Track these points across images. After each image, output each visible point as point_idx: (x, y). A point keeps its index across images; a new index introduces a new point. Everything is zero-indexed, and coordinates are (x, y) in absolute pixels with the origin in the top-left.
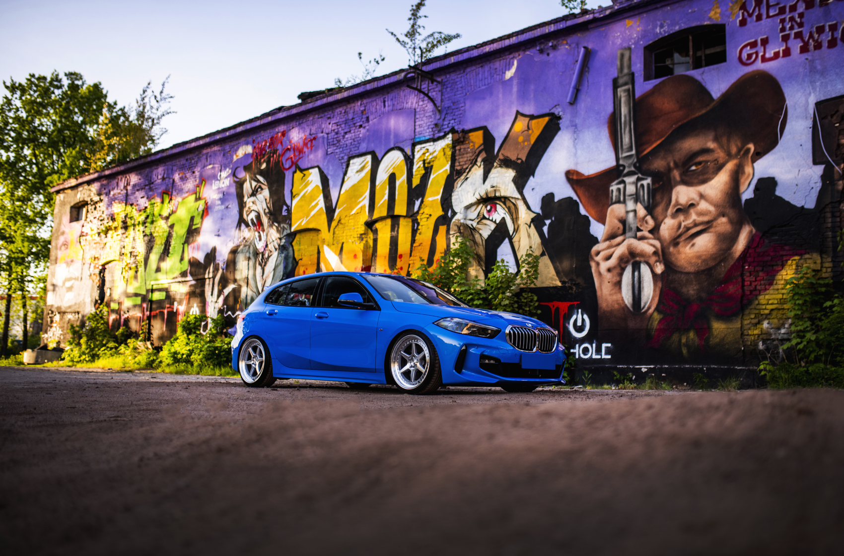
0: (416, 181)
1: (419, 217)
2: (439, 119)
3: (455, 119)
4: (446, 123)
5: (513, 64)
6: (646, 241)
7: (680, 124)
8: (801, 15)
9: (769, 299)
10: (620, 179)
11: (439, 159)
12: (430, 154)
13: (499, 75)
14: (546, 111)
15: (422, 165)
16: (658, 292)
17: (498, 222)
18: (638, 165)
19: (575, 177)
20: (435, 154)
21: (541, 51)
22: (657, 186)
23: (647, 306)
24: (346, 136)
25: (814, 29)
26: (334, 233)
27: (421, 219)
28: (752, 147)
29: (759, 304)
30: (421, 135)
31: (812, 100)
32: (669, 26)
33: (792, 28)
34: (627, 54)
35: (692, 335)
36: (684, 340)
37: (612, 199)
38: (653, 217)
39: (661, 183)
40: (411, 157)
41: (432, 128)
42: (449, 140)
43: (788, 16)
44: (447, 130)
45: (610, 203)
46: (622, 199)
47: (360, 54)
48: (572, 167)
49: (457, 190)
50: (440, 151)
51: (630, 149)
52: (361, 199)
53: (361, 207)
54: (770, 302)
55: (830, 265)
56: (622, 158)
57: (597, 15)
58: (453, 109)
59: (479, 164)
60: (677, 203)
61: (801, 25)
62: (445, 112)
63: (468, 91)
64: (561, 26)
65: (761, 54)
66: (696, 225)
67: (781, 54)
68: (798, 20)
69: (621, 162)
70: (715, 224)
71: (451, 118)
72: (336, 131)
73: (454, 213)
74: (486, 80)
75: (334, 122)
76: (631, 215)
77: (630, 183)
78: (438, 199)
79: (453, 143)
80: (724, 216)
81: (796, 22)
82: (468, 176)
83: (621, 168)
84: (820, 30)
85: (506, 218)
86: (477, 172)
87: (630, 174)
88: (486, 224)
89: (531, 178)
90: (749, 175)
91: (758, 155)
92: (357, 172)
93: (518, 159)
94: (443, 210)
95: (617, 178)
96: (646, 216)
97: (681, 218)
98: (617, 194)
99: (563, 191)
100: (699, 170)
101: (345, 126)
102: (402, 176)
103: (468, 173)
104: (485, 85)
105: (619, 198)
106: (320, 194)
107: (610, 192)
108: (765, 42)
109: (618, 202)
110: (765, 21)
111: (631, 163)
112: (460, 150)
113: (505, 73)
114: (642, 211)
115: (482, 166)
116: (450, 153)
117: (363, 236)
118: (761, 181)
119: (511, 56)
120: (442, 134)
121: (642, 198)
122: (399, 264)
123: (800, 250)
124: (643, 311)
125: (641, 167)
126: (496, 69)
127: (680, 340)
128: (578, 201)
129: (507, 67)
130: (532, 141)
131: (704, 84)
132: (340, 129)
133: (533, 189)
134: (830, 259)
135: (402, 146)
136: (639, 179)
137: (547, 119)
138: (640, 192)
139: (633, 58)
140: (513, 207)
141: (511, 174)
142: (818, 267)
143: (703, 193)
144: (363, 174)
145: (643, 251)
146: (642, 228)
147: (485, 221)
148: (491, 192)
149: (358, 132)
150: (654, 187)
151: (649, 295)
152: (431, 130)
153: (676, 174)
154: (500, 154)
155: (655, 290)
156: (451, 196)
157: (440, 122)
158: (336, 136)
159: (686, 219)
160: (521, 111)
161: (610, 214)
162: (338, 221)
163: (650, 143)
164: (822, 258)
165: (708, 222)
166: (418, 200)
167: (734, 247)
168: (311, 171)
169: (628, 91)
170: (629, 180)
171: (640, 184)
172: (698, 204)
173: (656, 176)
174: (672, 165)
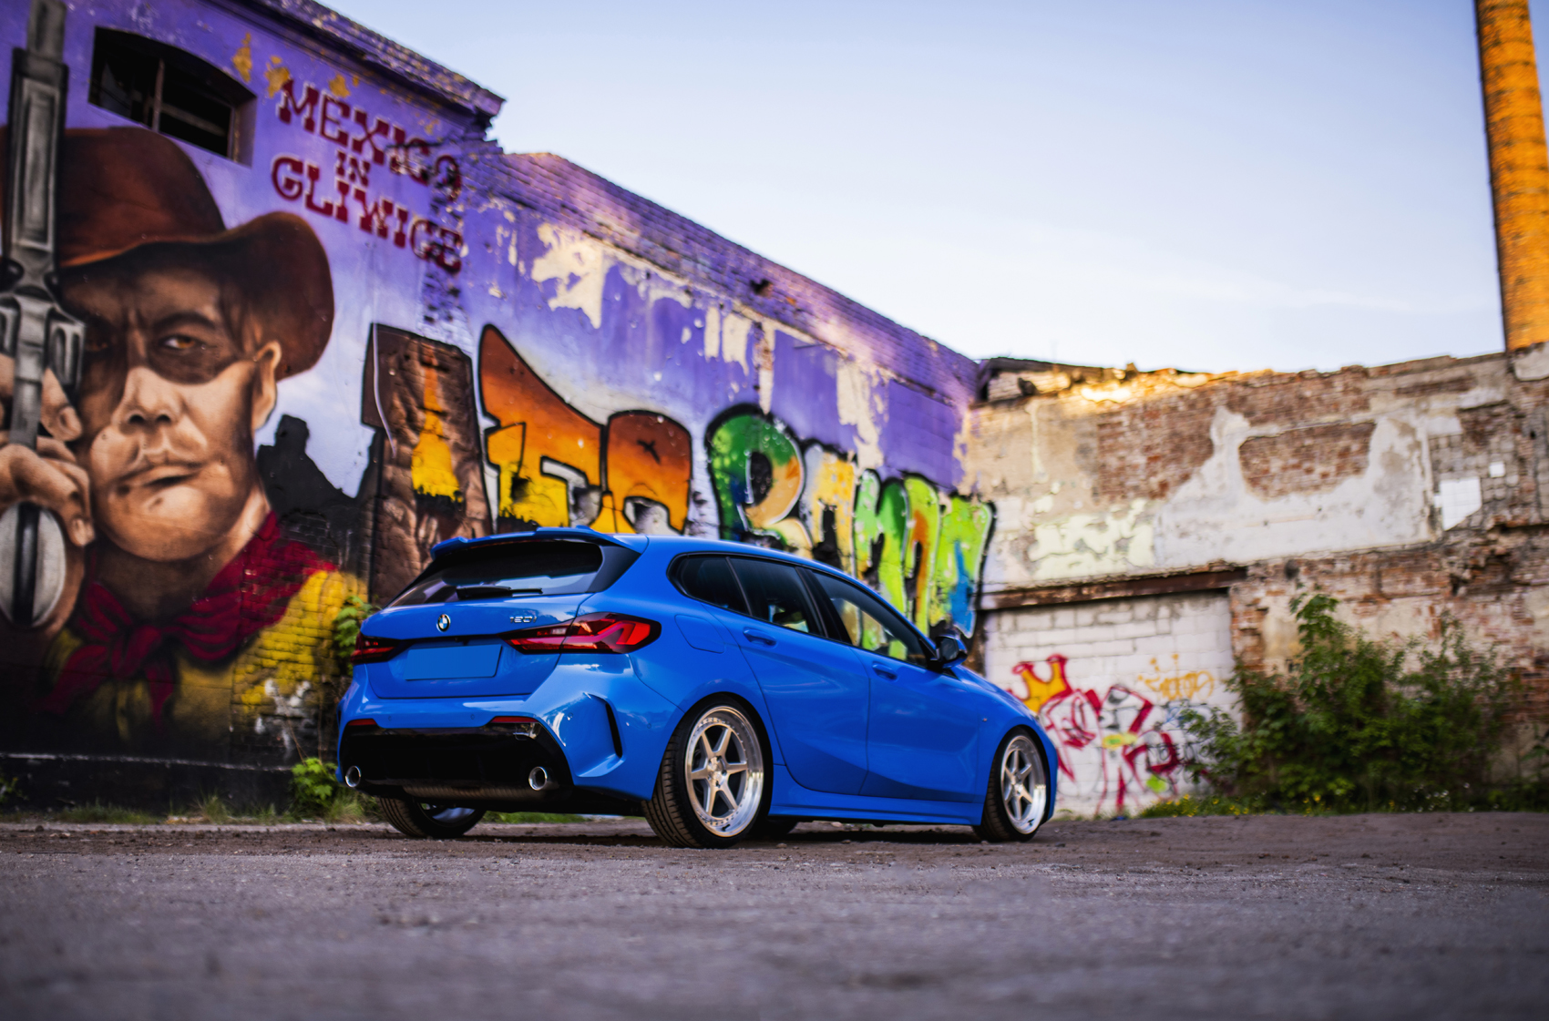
6: (57, 463)
7: (157, 239)
8: (367, 166)
9: (279, 640)
16: (75, 589)
18: (55, 281)
22: (95, 348)
23: (46, 615)
25: (381, 204)
28: (277, 350)
29: (262, 647)
31: (369, 316)
33: (352, 177)
34: (54, 15)
35: (140, 692)
36: (122, 702)
38: (81, 415)
39: (105, 346)
43: (349, 153)
46: (6, 344)
51: (42, 235)
54: (279, 646)
56: (18, 247)
60: (135, 404)
61: (365, 181)
65: (306, 191)
66: (168, 462)
67: (335, 211)
68: (362, 171)
69: (15, 255)
70: (204, 472)
76: (28, 392)
77: (32, 315)
80: (223, 462)
81: (359, 172)
83: (14, 270)
84: (388, 208)
87: (34, 293)
90: (268, 401)
96: (63, 406)
97: (141, 437)
100: (184, 353)
105: (2, 340)
108: (314, 174)
110: (315, 137)
111: (41, 271)
114: (55, 393)
118: (285, 419)
121: (58, 362)
124: (38, 623)
125: (62, 290)
127: (114, 702)
131: (209, 186)
136: (52, 315)
138: (54, 346)
139: (70, 32)
143: (187, 401)
145: (49, 483)
146: (51, 431)
150: (88, 349)
151: (55, 589)
153: (139, 341)
155: (69, 580)
159: (150, 443)
165: (191, 465)
167: (234, 529)
169: (51, 99)
170: (29, 305)
171: (55, 326)
172: (177, 422)
173: (96, 325)
174: (132, 316)
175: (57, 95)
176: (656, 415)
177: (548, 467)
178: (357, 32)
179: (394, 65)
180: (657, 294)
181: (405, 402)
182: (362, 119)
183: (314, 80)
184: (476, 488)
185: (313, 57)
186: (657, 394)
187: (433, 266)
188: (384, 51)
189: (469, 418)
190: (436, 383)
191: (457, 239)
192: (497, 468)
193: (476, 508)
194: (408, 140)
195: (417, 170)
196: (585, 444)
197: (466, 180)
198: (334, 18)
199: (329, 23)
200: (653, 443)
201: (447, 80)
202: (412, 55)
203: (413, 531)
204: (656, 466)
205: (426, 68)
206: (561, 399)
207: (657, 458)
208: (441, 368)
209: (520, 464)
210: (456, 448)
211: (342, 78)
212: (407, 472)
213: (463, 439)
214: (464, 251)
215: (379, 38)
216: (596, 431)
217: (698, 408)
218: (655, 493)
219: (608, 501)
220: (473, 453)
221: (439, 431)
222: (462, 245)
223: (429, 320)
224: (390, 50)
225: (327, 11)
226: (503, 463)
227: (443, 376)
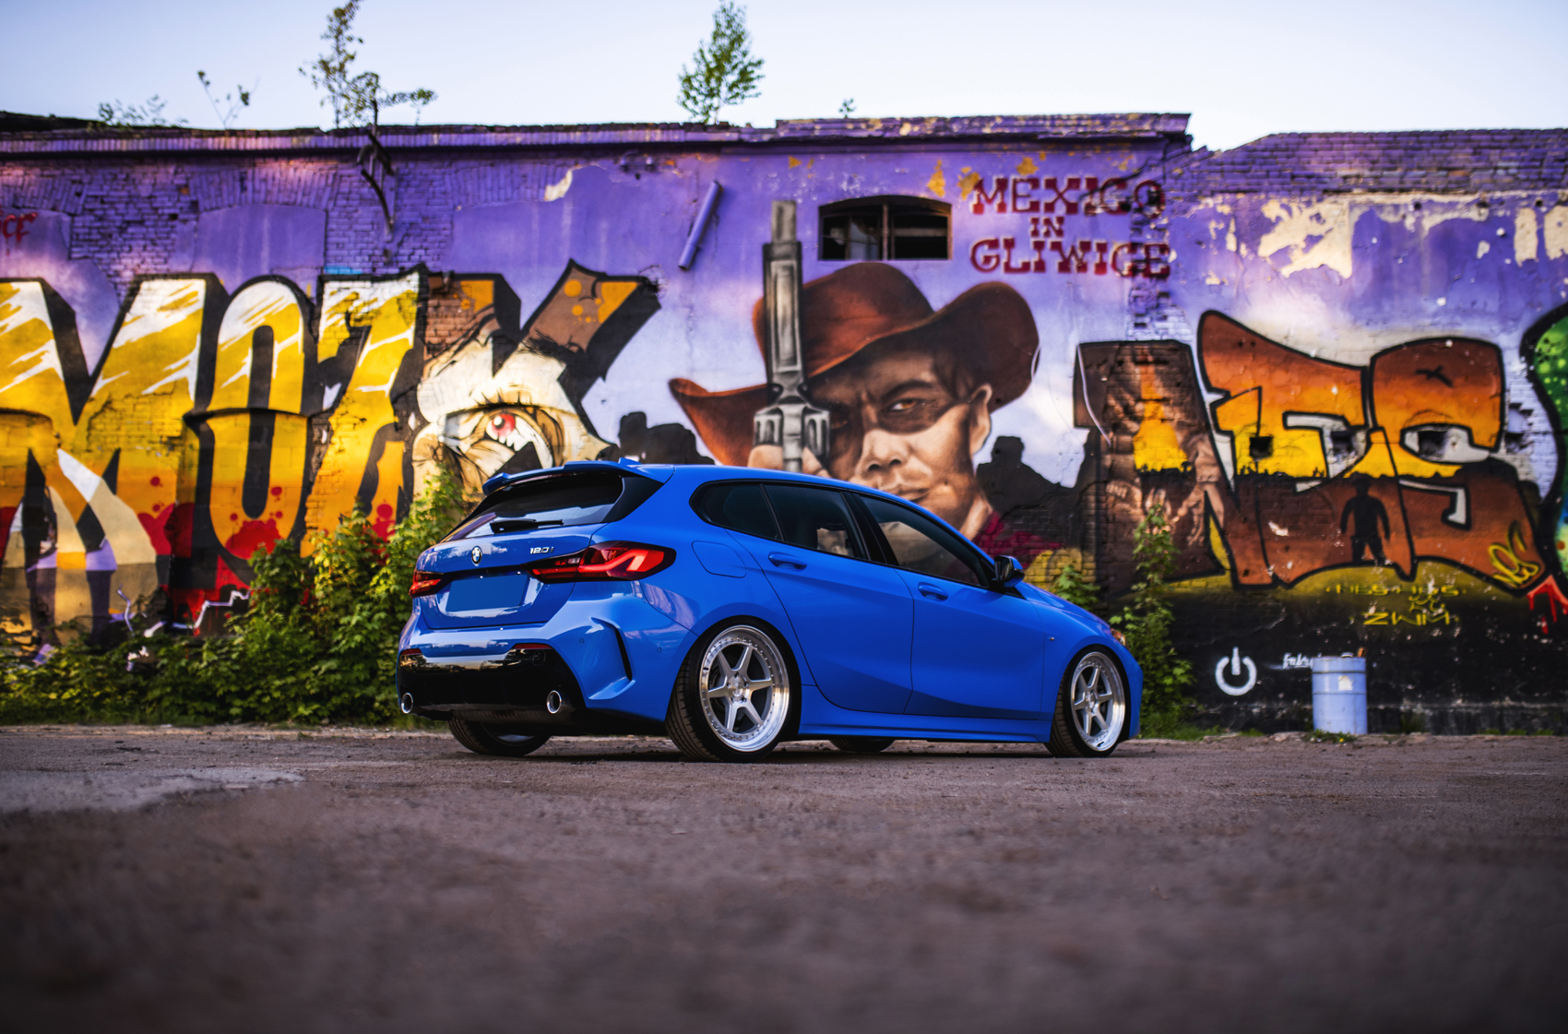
0: (327, 350)
1: (332, 420)
2: (388, 242)
3: (426, 249)
4: (405, 251)
5: (563, 176)
7: (878, 337)
8: (1060, 220)
10: (773, 407)
11: (387, 317)
12: (365, 304)
13: (531, 188)
14: (633, 271)
15: (343, 322)
17: (518, 448)
19: (688, 392)
20: (375, 306)
21: (626, 169)
22: (838, 426)
24: (131, 230)
25: (1078, 244)
26: (90, 427)
27: (338, 425)
28: (988, 390)
30: (341, 265)
31: (1074, 340)
32: (862, 184)
33: (1047, 234)
34: (789, 211)
37: (758, 436)
38: (833, 473)
39: (845, 422)
40: (315, 302)
41: (370, 256)
42: (412, 283)
43: (1042, 216)
44: (408, 265)
45: (754, 442)
46: (776, 438)
47: (201, 74)
48: (682, 373)
49: (431, 379)
50: (389, 302)
51: (793, 361)
52: (173, 366)
53: (175, 384)
55: (1092, 565)
56: (778, 374)
57: (746, 137)
58: (422, 230)
59: (482, 339)
60: (872, 456)
61: (1060, 233)
62: (403, 231)
63: (460, 203)
64: (676, 137)
65: (1004, 260)
66: (903, 492)
67: (1032, 266)
68: (1057, 226)
69: (776, 380)
70: (933, 493)
71: (417, 245)
72: (99, 213)
73: (424, 423)
74: (502, 192)
75: (91, 193)
76: (793, 466)
77: (791, 416)
78: (383, 392)
79: (420, 294)
80: (946, 483)
81: (1054, 228)
82: (455, 358)
83: (776, 390)
84: (1086, 246)
85: (536, 444)
86: (480, 354)
87: (791, 400)
88: (490, 450)
89: (600, 381)
90: (984, 429)
91: (998, 402)
92: (162, 309)
93: (571, 344)
94: (396, 412)
95: (769, 403)
96: (820, 470)
97: (880, 478)
98: (769, 429)
99: (665, 412)
100: (908, 412)
101: (127, 208)
102: (291, 334)
103: (456, 352)
104: (499, 200)
105: (772, 437)
106: (48, 339)
107: (755, 425)
108: (1010, 244)
109: (770, 442)
110: (1010, 215)
111: (795, 385)
112: (436, 307)
113: (544, 188)
114: (811, 462)
115: (490, 345)
116: (414, 309)
117: (176, 442)
118: (1001, 440)
119: (560, 161)
120: (394, 271)
121: (812, 442)
122: (272, 505)
123: (1056, 541)
125: (811, 393)
126: (524, 176)
128: (694, 431)
129: (550, 179)
130: (603, 318)
131: (917, 285)
132: (112, 212)
133: (603, 401)
134: (1091, 558)
135: (291, 278)
136: (806, 411)
137: (633, 286)
138: (808, 433)
139: (800, 217)
140: (551, 427)
141: (555, 368)
142: (1078, 567)
143: (914, 446)
144: (180, 316)
147: (487, 444)
148: (509, 394)
149: (166, 226)
150: (833, 427)
152: (367, 258)
153: (871, 412)
154: (532, 330)
156: (414, 388)
157: (392, 248)
158: (98, 224)
159: (885, 482)
160: (579, 261)
161: (755, 459)
162: (103, 402)
163: (826, 357)
164: (1083, 556)
165: (921, 491)
166: (331, 387)
168: (15, 285)
169: (791, 268)
170: (787, 409)
171: (807, 419)
172: (906, 462)
173: (837, 410)
174: (864, 396)
175: (794, 263)
176: (1444, 339)
177: (1292, 421)
178: (1023, 123)
179: (1065, 132)
180: (1430, 221)
181: (1120, 399)
182: (1052, 184)
183: (1002, 171)
184: (1206, 455)
185: (999, 155)
186: (1444, 320)
187: (1140, 278)
188: (1053, 126)
189: (1193, 399)
190: (1154, 376)
191: (1164, 249)
192: (1230, 434)
193: (1207, 472)
194: (1101, 184)
195: (1114, 205)
196: (1339, 389)
197: (1169, 195)
198: (999, 121)
199: (996, 126)
200: (1440, 368)
201: (1121, 123)
202: (1080, 118)
203: (1139, 504)
204: (1448, 391)
205: (1098, 122)
206: (1306, 356)
207: (1448, 383)
208: (1157, 362)
209: (1258, 425)
210: (1180, 425)
211: (1029, 159)
212: (1130, 457)
213: (1187, 417)
214: (1173, 256)
215: (1044, 118)
216: (1356, 376)
217: (1505, 318)
218: (1447, 416)
219: (1377, 437)
220: (1200, 424)
221: (1160, 415)
222: (1169, 252)
223: (1137, 325)
224: (1058, 123)
225: (992, 118)
226: (1236, 428)
227: (1161, 368)
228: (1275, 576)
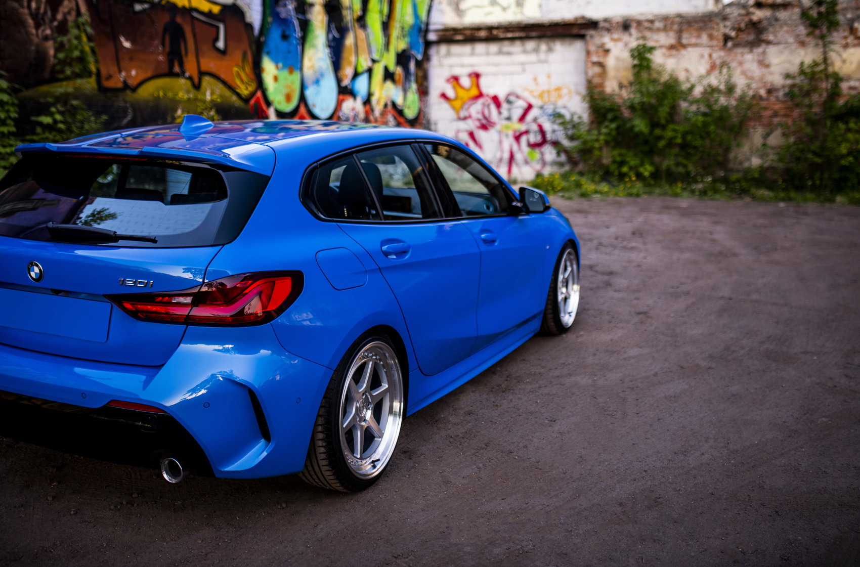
228: (125, 82)
